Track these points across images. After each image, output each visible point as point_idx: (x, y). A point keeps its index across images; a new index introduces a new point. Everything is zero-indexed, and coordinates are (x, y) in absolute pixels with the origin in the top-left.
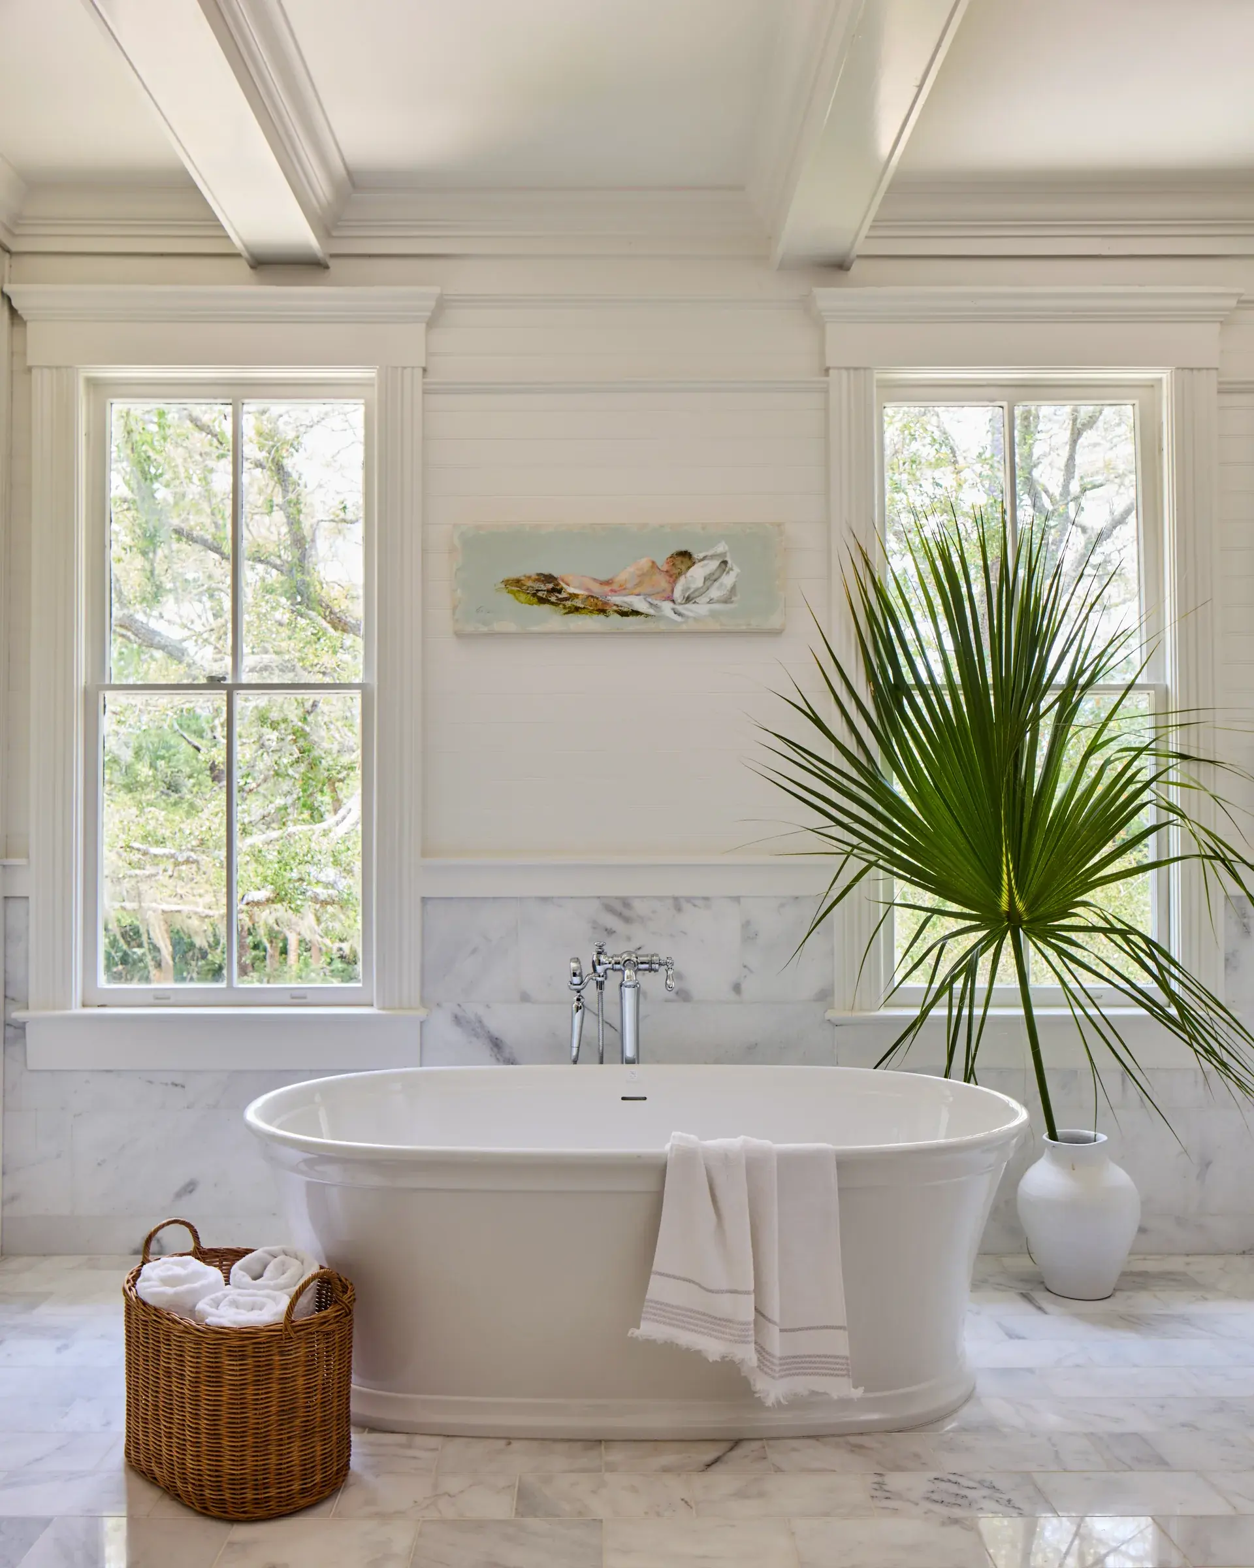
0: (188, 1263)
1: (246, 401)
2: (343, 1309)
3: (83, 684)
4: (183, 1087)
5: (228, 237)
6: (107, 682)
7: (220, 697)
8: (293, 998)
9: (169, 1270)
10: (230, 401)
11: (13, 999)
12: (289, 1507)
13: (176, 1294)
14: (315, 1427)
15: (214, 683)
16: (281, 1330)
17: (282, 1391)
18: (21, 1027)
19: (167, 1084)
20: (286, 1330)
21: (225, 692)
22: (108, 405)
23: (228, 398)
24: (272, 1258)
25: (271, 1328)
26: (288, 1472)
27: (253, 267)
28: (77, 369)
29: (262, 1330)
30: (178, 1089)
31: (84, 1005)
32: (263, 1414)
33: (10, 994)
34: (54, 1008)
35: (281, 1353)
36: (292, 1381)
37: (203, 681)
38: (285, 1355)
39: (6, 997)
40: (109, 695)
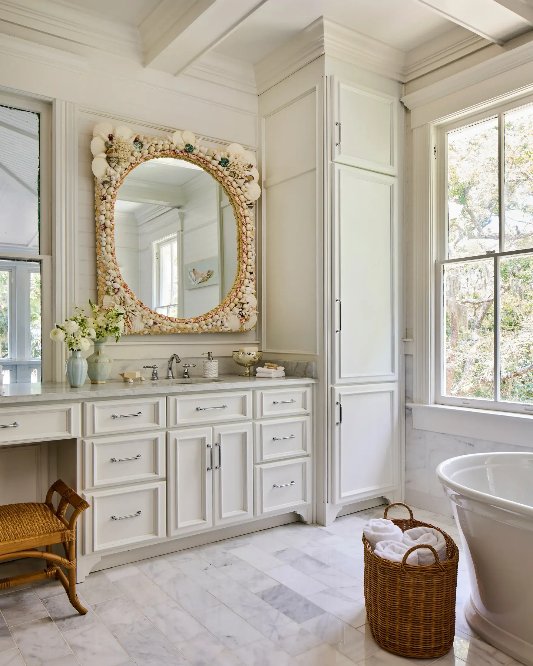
0: (389, 523)
1: (505, 113)
2: (438, 567)
3: (434, 261)
4: (473, 446)
5: (484, 39)
6: (447, 259)
7: (492, 260)
8: (526, 410)
9: (379, 524)
10: (497, 115)
11: (409, 398)
12: (404, 653)
13: (374, 536)
14: (419, 621)
15: (490, 254)
16: (399, 566)
17: (401, 596)
18: (411, 410)
19: (466, 443)
20: (402, 567)
21: (493, 258)
22: (446, 135)
23: (496, 114)
24: (425, 532)
25: (396, 564)
26: (404, 636)
27: (502, 45)
28: (430, 123)
29: (392, 564)
30: (471, 446)
31: (435, 403)
32: (392, 603)
33: (408, 395)
34: (423, 404)
35: (401, 578)
36: (406, 593)
37: (485, 254)
38: (403, 580)
39: (406, 396)
40: (446, 266)
